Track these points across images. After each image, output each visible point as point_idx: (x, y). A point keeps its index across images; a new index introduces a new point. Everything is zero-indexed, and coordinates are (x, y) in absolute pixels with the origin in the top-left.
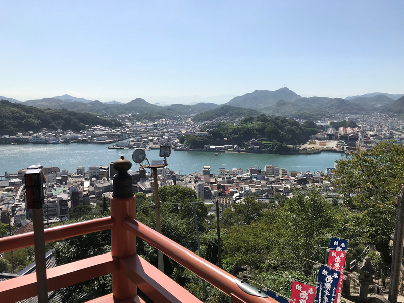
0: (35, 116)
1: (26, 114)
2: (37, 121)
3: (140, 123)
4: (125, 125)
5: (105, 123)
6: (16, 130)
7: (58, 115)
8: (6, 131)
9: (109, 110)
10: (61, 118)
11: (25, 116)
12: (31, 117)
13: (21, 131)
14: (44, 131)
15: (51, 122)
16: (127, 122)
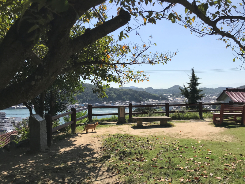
0: (114, 93)
1: (109, 91)
2: (115, 96)
3: (178, 98)
4: (169, 99)
5: (155, 98)
6: (103, 101)
7: (127, 92)
8: (97, 101)
9: (157, 92)
10: (128, 94)
11: (109, 92)
12: (112, 93)
13: (106, 101)
14: (118, 102)
15: (123, 97)
16: (170, 98)
